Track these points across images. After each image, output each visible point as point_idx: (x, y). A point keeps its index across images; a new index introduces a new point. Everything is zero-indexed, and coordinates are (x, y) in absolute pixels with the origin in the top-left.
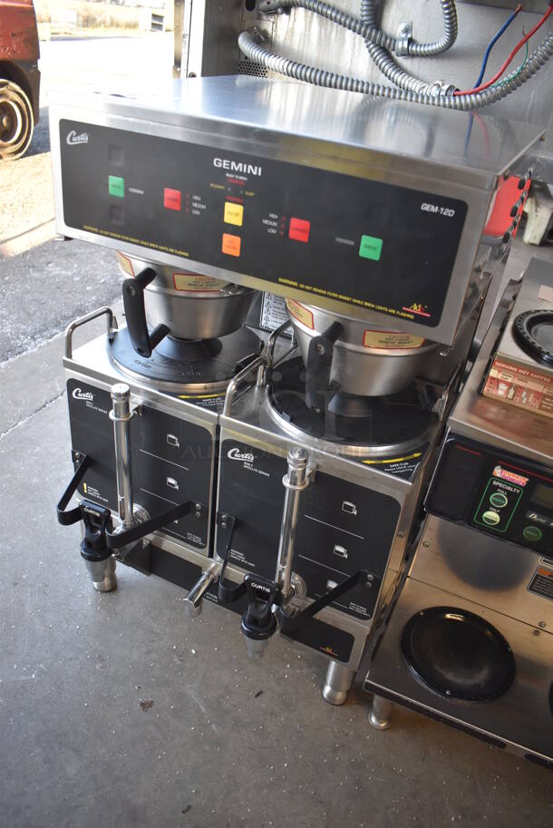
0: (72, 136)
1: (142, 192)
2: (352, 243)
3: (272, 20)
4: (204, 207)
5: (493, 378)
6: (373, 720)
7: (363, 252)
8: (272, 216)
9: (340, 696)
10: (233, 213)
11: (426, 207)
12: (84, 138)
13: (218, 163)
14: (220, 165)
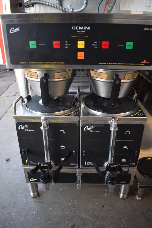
0: (12, 30)
1: (44, 45)
2: (123, 45)
3: (28, 9)
4: (69, 45)
6: (137, 198)
7: (127, 48)
8: (95, 42)
9: (125, 196)
10: (81, 44)
11: (146, 29)
12: (18, 29)
13: (74, 28)
14: (75, 29)
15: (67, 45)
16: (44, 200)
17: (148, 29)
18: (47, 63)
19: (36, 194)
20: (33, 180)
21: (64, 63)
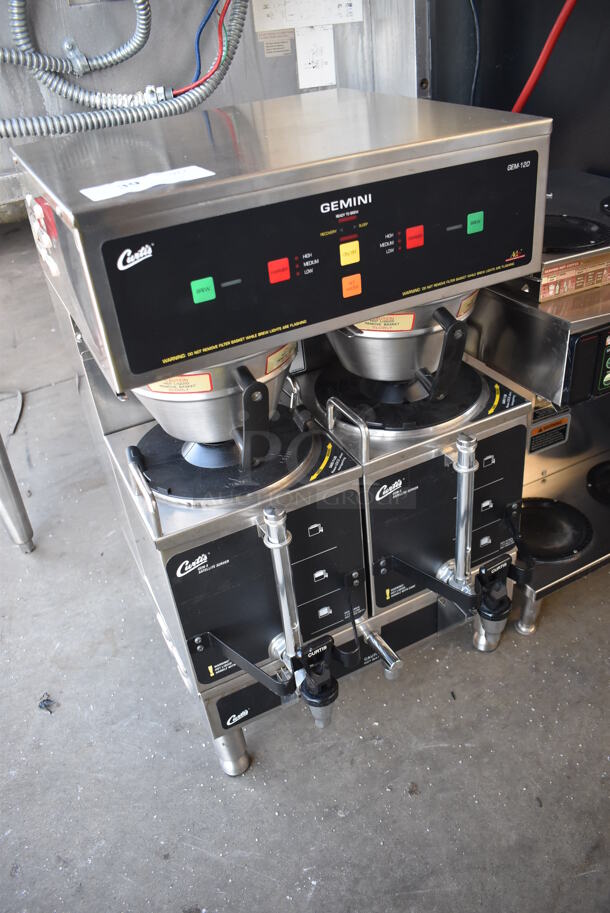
0: (126, 257)
1: (239, 281)
2: (459, 226)
4: (317, 261)
5: (545, 285)
6: (524, 629)
7: (471, 229)
8: (388, 236)
9: (493, 641)
10: (349, 253)
11: (511, 167)
12: (146, 252)
13: (325, 208)
14: (328, 210)
15: (310, 262)
16: (279, 766)
17: (516, 166)
18: (252, 336)
19: (243, 761)
20: (235, 720)
21: (304, 322)
